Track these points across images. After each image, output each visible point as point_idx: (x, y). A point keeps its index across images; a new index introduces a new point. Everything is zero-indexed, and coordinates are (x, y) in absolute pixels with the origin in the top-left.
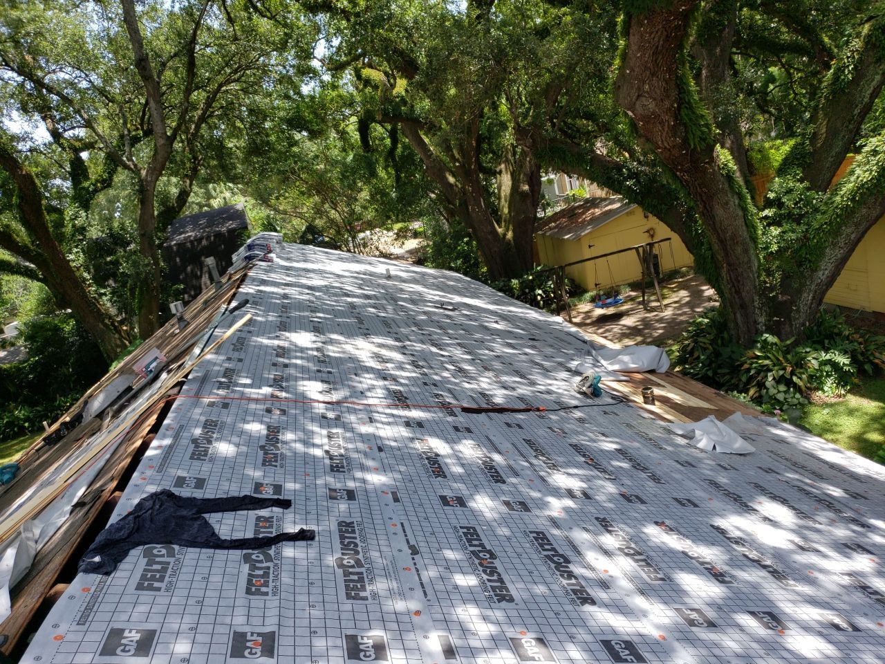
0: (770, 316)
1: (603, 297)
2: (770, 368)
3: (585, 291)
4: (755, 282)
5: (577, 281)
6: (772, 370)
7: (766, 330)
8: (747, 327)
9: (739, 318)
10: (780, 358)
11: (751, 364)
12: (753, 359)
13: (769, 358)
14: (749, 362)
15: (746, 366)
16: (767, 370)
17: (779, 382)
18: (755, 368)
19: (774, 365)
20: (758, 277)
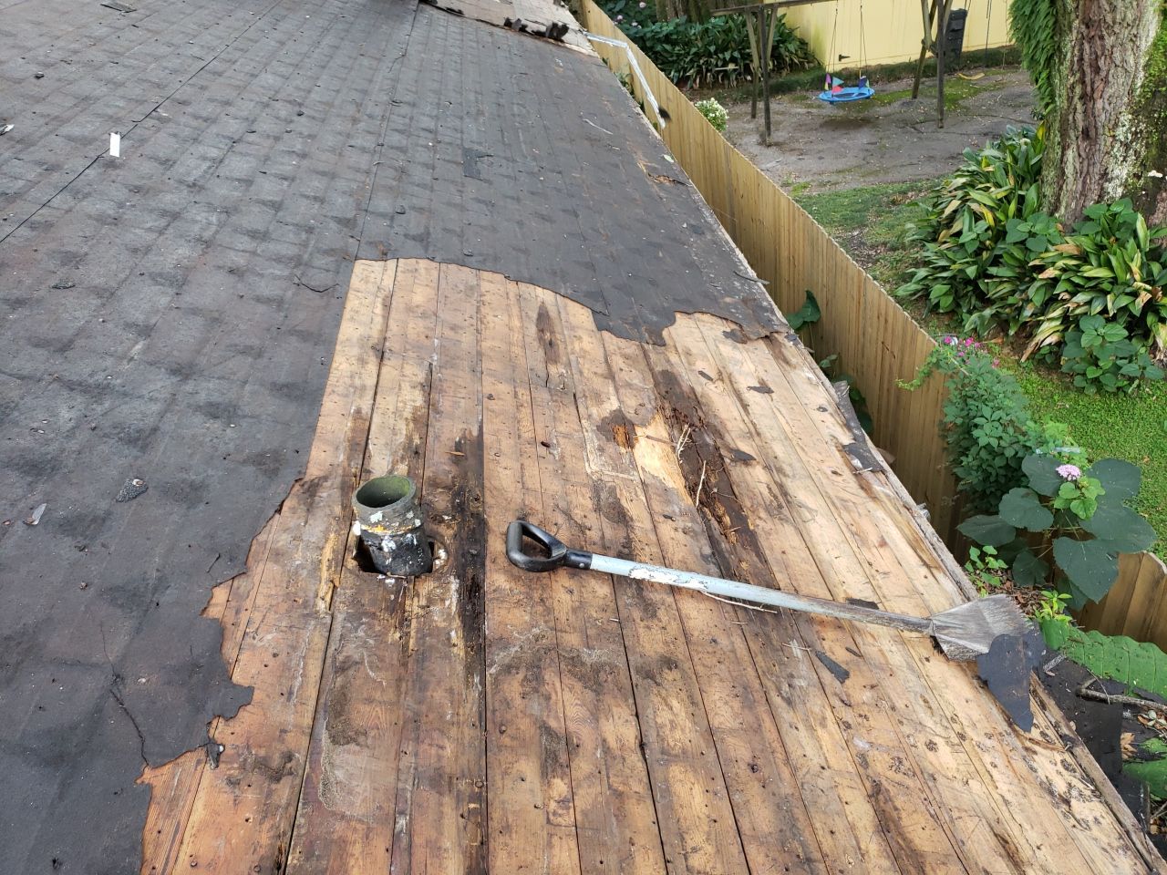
0: (1143, 166)
1: (837, 82)
2: (1106, 286)
3: (820, 66)
4: (1135, 77)
5: (812, 46)
6: (1106, 293)
7: (1123, 196)
8: (1084, 182)
9: (1071, 159)
10: (1135, 266)
11: (1064, 270)
12: (1072, 257)
13: (1109, 265)
14: (1060, 263)
15: (1051, 273)
16: (1098, 289)
17: (1114, 319)
18: (1068, 280)
19: (1114, 281)
20: (1147, 66)
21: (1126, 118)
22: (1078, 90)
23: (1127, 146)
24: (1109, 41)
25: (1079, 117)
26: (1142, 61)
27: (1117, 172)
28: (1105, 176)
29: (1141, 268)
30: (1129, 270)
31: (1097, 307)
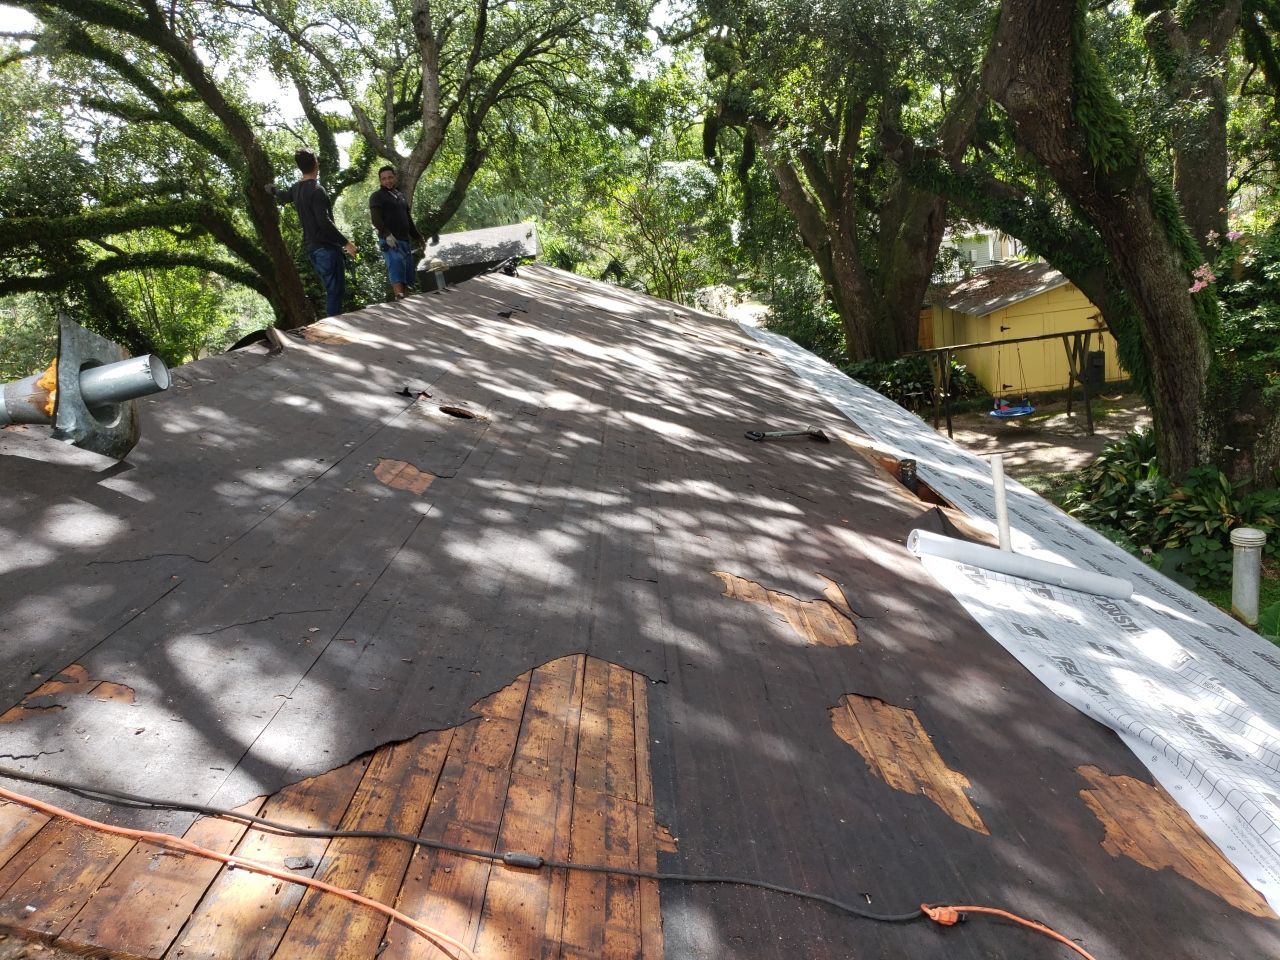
0: (1219, 443)
1: (1004, 402)
2: (1202, 516)
3: (988, 394)
4: (1201, 389)
5: (979, 379)
6: (1204, 520)
7: (1211, 463)
8: (1183, 455)
9: (1172, 441)
10: (1222, 504)
11: (1175, 508)
12: (1180, 501)
13: (1204, 503)
14: (1173, 505)
15: (1167, 510)
16: (1197, 518)
17: (1211, 537)
18: (1178, 514)
19: (1209, 513)
20: (1207, 382)
21: (1201, 413)
22: (1167, 397)
23: (1206, 430)
24: (1178, 368)
25: (1171, 413)
26: (1204, 378)
27: (1203, 447)
28: (1196, 450)
29: (1227, 505)
30: (1219, 507)
31: (1199, 530)
